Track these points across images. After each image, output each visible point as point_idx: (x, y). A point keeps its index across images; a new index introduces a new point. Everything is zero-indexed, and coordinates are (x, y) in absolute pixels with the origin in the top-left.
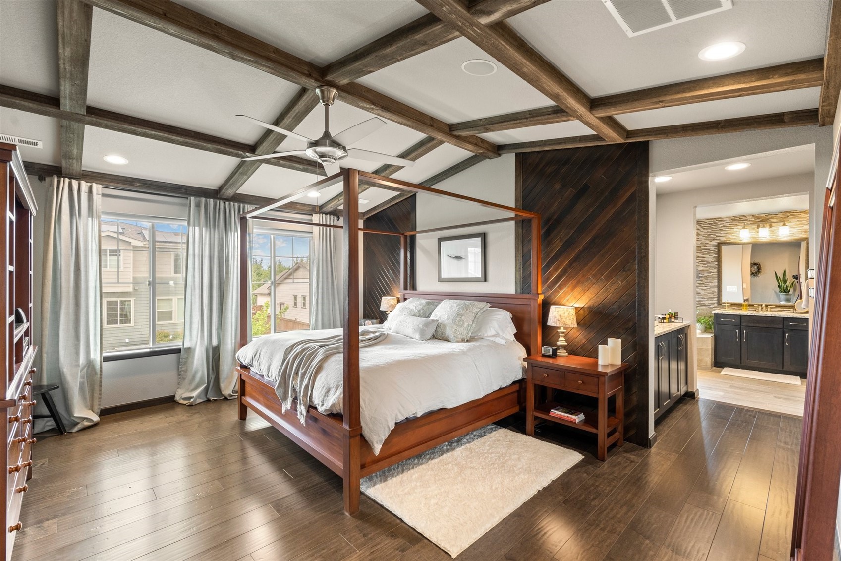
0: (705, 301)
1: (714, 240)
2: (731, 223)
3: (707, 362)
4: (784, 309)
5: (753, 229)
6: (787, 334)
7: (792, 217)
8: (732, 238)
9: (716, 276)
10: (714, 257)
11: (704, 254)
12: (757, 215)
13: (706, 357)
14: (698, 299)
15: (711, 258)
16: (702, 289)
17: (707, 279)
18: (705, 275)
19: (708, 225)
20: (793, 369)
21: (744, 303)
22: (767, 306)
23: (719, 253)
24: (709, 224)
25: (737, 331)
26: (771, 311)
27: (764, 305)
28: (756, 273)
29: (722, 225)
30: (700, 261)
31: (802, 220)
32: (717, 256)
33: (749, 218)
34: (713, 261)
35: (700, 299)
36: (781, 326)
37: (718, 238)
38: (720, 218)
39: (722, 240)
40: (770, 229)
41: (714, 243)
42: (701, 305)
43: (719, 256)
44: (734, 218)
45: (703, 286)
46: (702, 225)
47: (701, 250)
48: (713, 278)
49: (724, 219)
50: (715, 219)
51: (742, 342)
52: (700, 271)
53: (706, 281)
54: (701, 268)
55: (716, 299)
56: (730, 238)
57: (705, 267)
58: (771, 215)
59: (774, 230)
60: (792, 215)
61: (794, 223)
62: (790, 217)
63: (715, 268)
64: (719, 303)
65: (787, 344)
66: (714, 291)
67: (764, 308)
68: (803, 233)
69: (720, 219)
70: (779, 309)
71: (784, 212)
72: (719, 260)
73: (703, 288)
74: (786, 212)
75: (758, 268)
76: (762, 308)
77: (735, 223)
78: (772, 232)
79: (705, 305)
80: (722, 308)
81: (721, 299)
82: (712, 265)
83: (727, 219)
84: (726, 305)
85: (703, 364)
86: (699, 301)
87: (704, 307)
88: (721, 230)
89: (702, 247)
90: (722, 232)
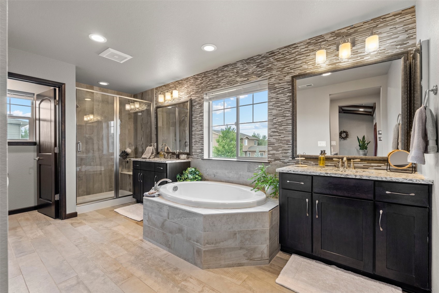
0: (279, 154)
1: (288, 73)
2: (306, 49)
3: (262, 253)
4: (372, 164)
5: (332, 53)
6: (381, 212)
7: (382, 25)
8: (308, 68)
9: (290, 121)
10: (289, 96)
11: (278, 94)
12: (337, 32)
13: (262, 244)
14: (272, 152)
15: (285, 97)
16: (276, 139)
17: (281, 126)
18: (279, 121)
19: (282, 56)
20: (390, 276)
21: (321, 156)
22: (349, 160)
23: (293, 91)
24: (283, 54)
25: (307, 200)
26: (355, 168)
27: (345, 159)
28: (345, 137)
29: (297, 53)
30: (274, 103)
31: (397, 26)
32: (291, 94)
33: (326, 37)
34: (287, 101)
35: (275, 152)
36: (371, 196)
37: (292, 71)
38: (295, 44)
39: (297, 73)
40: (354, 48)
41: (288, 78)
42: (276, 160)
43: (293, 94)
44: (309, 41)
45: (277, 134)
46: (276, 57)
47: (275, 88)
48: (288, 124)
49: (299, 45)
50: (289, 46)
51: (314, 219)
52: (274, 116)
53: (280, 128)
54: (274, 112)
55: (290, 151)
56: (306, 69)
57: (279, 110)
58: (355, 27)
59: (359, 49)
60: (382, 22)
61: (385, 35)
62: (379, 26)
63: (289, 111)
64: (294, 156)
65: (381, 230)
66: (288, 141)
67: (346, 163)
68: (399, 47)
69: (294, 46)
70: (365, 164)
71: (372, 20)
72: (293, 100)
73: (277, 137)
74: (374, 20)
75: (346, 134)
76: (343, 163)
77: (311, 47)
78: (354, 53)
79: (279, 160)
80: (297, 163)
81: (296, 151)
82: (286, 107)
83: (302, 44)
84: (300, 158)
85: (257, 256)
86: (273, 154)
87: (278, 162)
88: (296, 60)
89: (276, 85)
90: (297, 63)
